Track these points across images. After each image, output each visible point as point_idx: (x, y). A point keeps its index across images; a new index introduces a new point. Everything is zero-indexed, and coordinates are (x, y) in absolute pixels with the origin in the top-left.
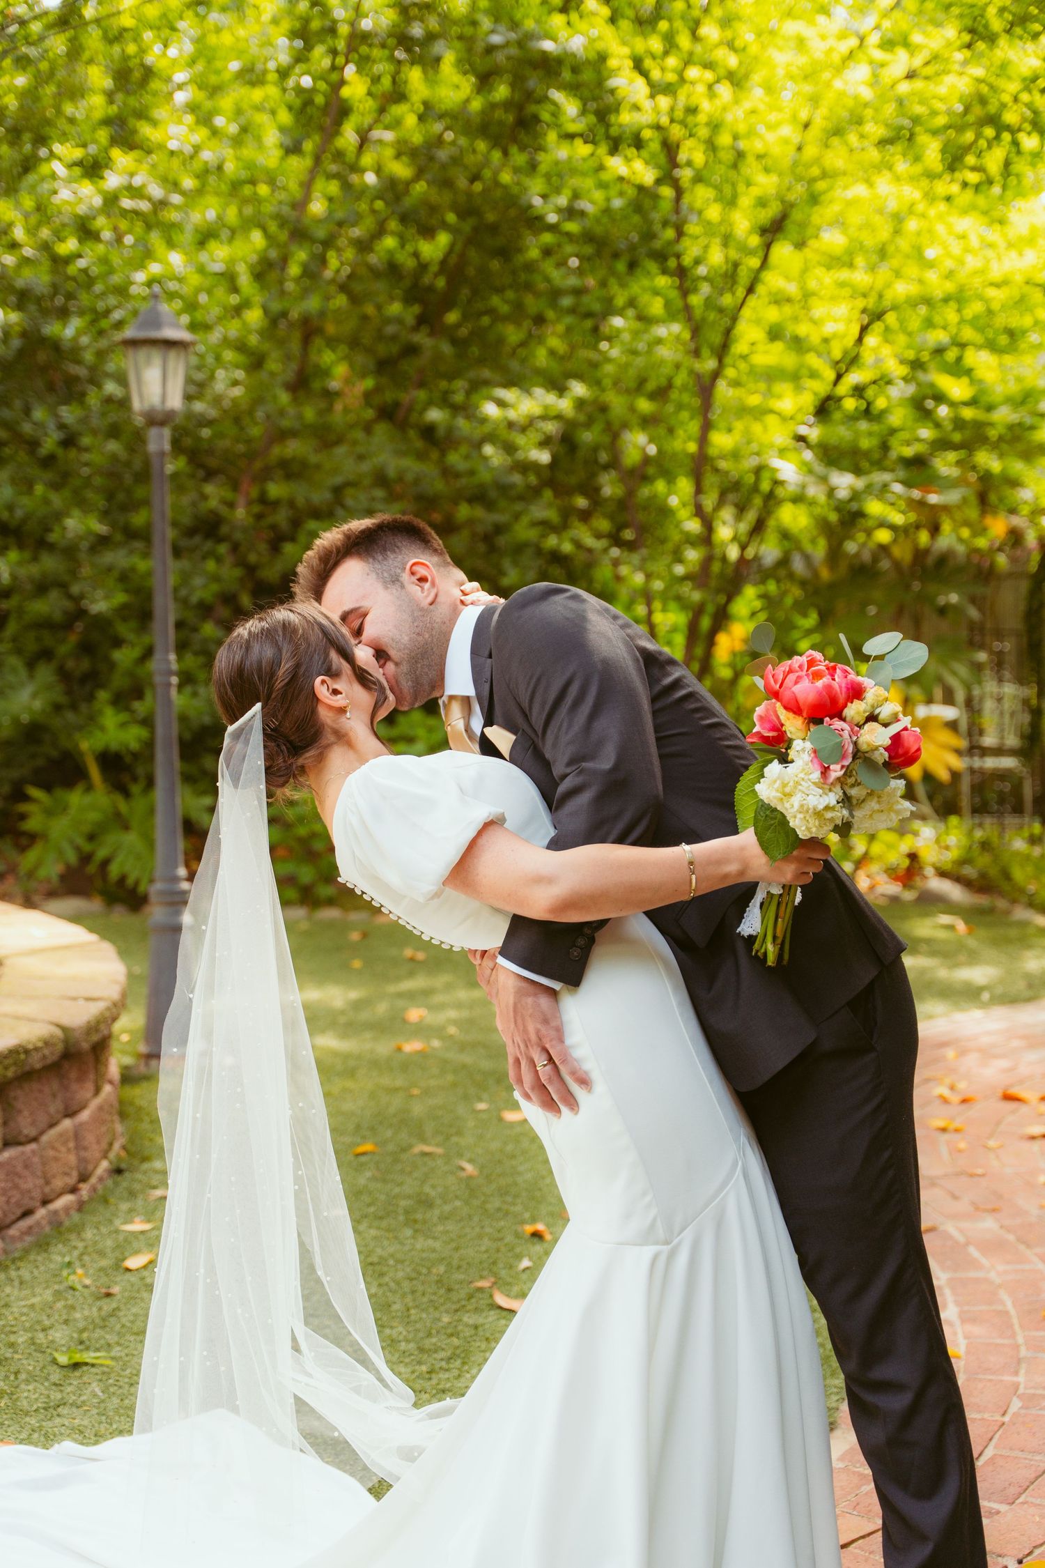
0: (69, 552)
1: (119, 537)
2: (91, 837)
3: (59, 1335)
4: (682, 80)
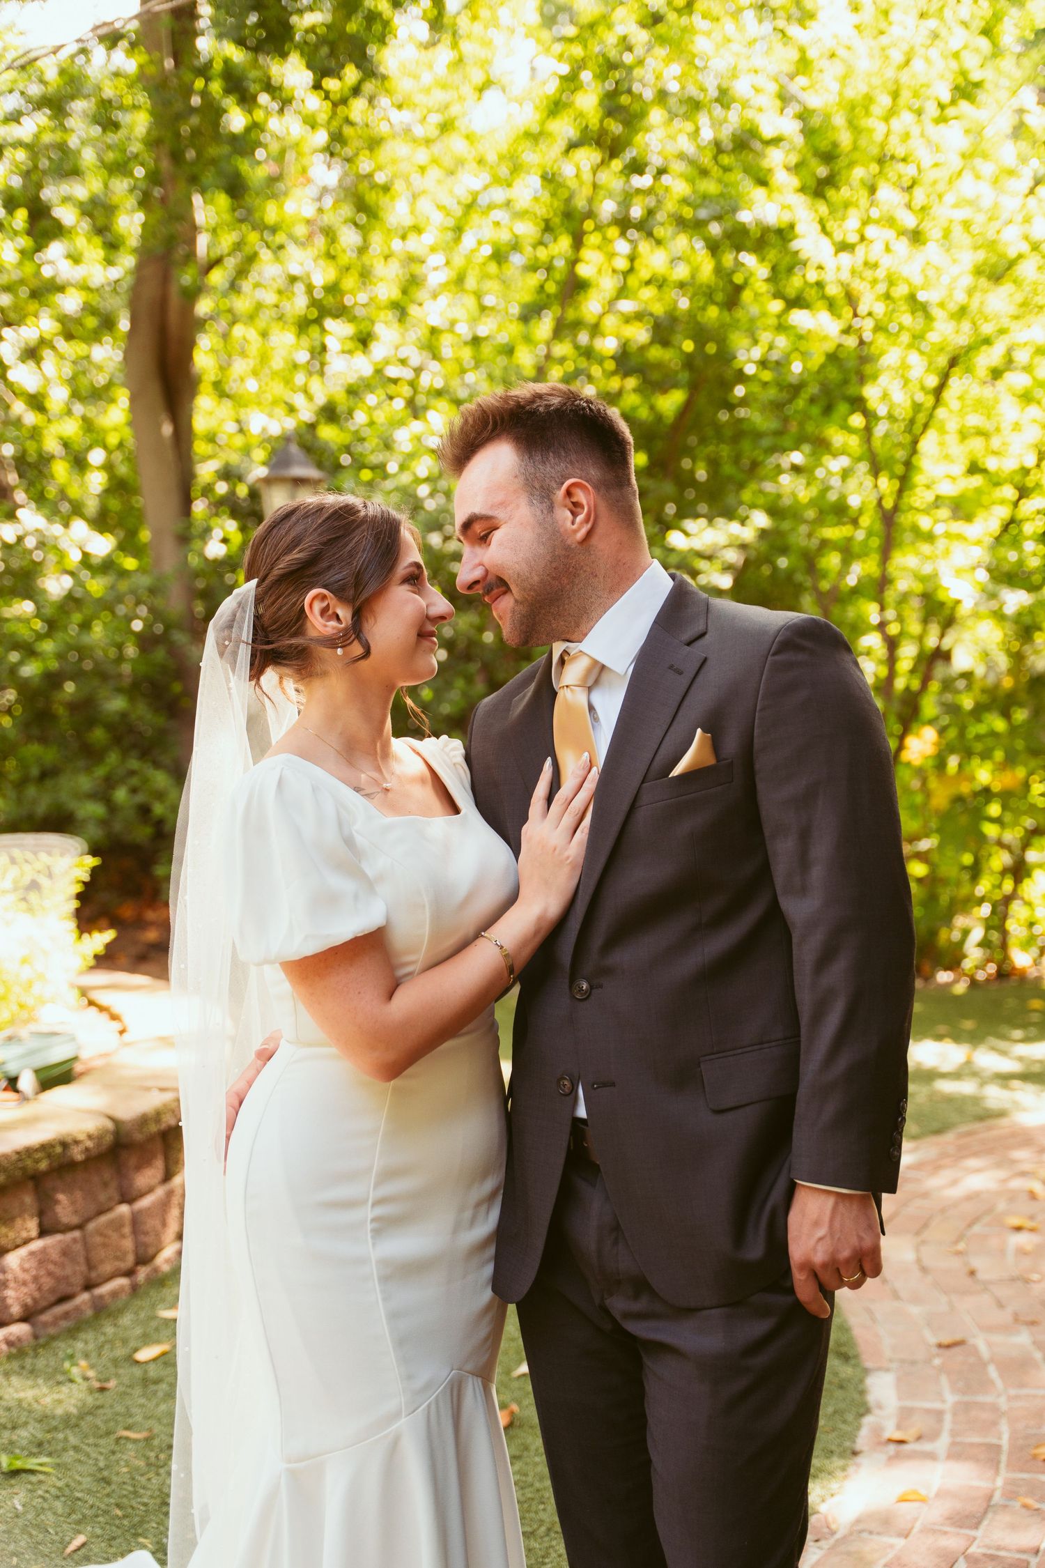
4: (863, 238)
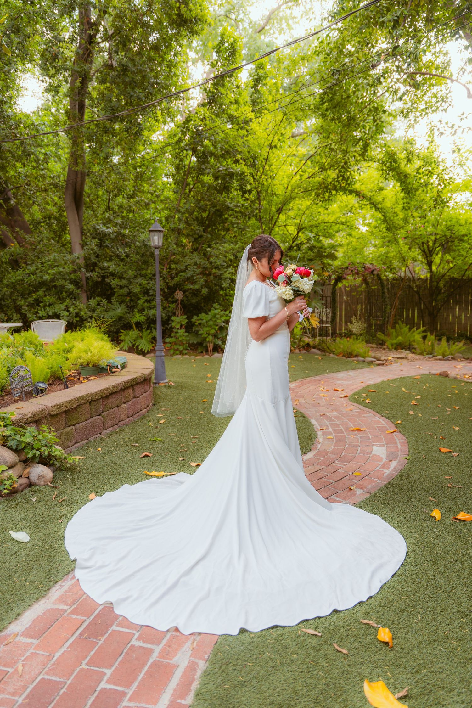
0: (129, 280)
1: (139, 276)
2: (134, 341)
3: (149, 435)
4: (261, 178)
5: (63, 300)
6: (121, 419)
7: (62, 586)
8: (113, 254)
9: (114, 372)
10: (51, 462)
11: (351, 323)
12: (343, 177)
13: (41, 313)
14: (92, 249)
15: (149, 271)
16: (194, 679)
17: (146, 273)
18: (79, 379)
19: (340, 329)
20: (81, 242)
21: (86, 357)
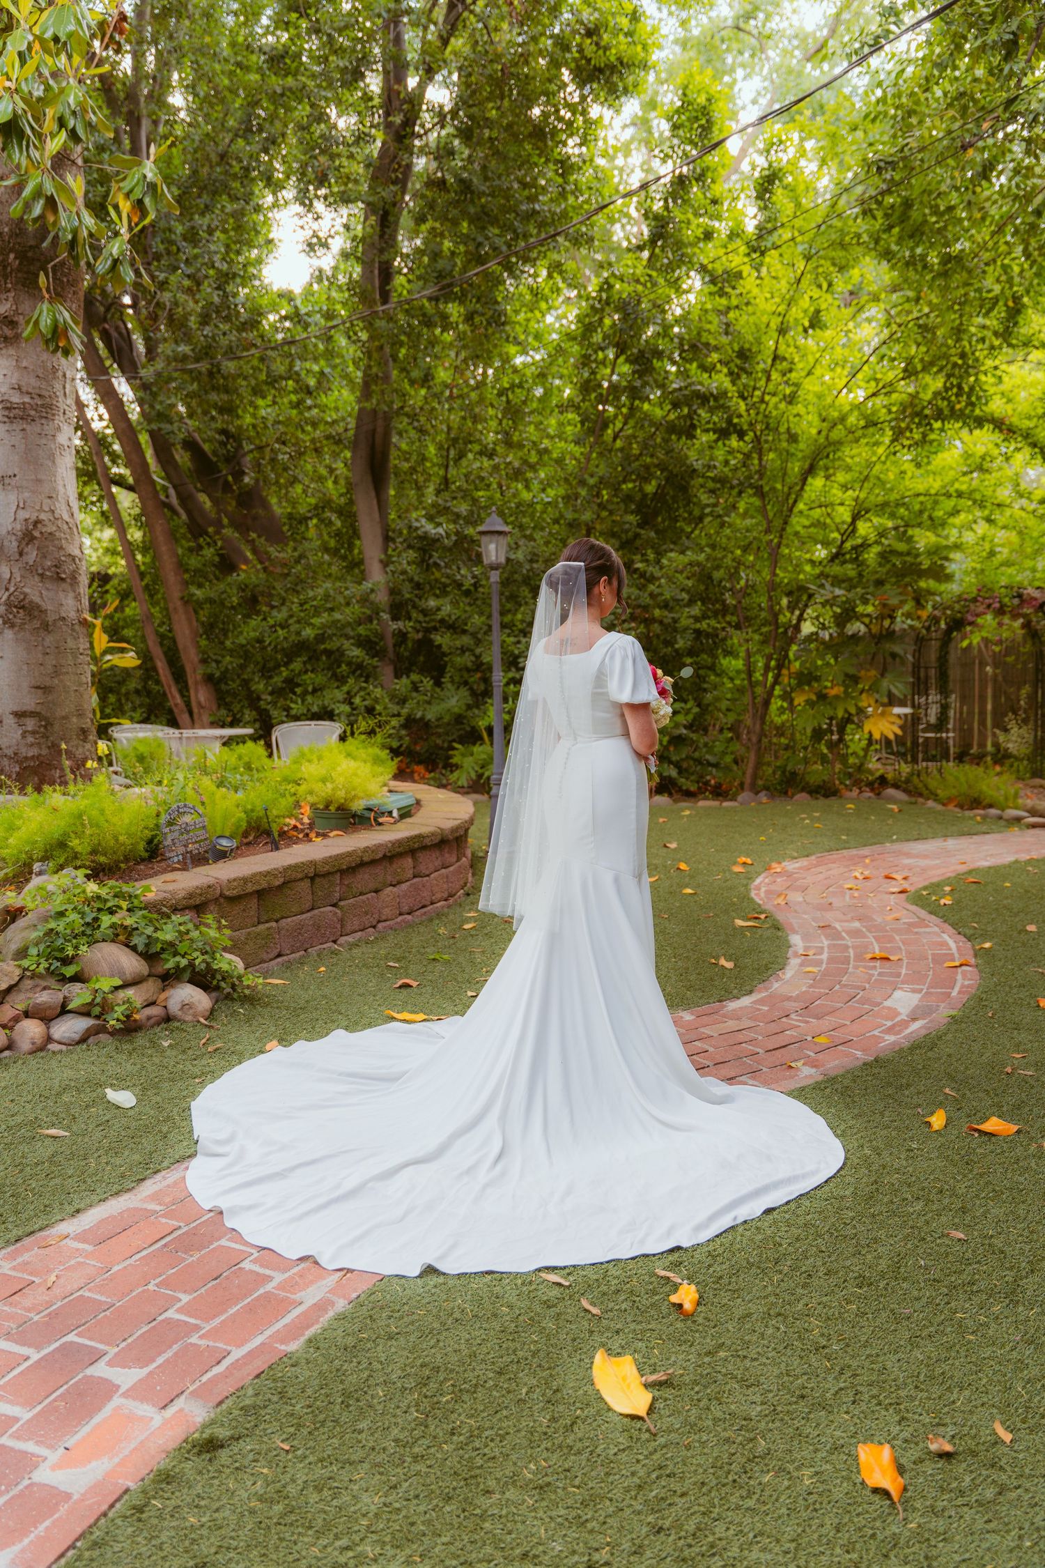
3: (430, 949)
5: (342, 680)
6: (384, 918)
7: (164, 1178)
8: (448, 581)
9: (380, 824)
10: (215, 982)
11: (1006, 730)
12: (960, 387)
13: (296, 708)
14: (404, 572)
15: (519, 616)
16: (317, 1322)
17: (512, 621)
18: (307, 835)
19: (982, 745)
20: (383, 556)
21: (325, 790)
